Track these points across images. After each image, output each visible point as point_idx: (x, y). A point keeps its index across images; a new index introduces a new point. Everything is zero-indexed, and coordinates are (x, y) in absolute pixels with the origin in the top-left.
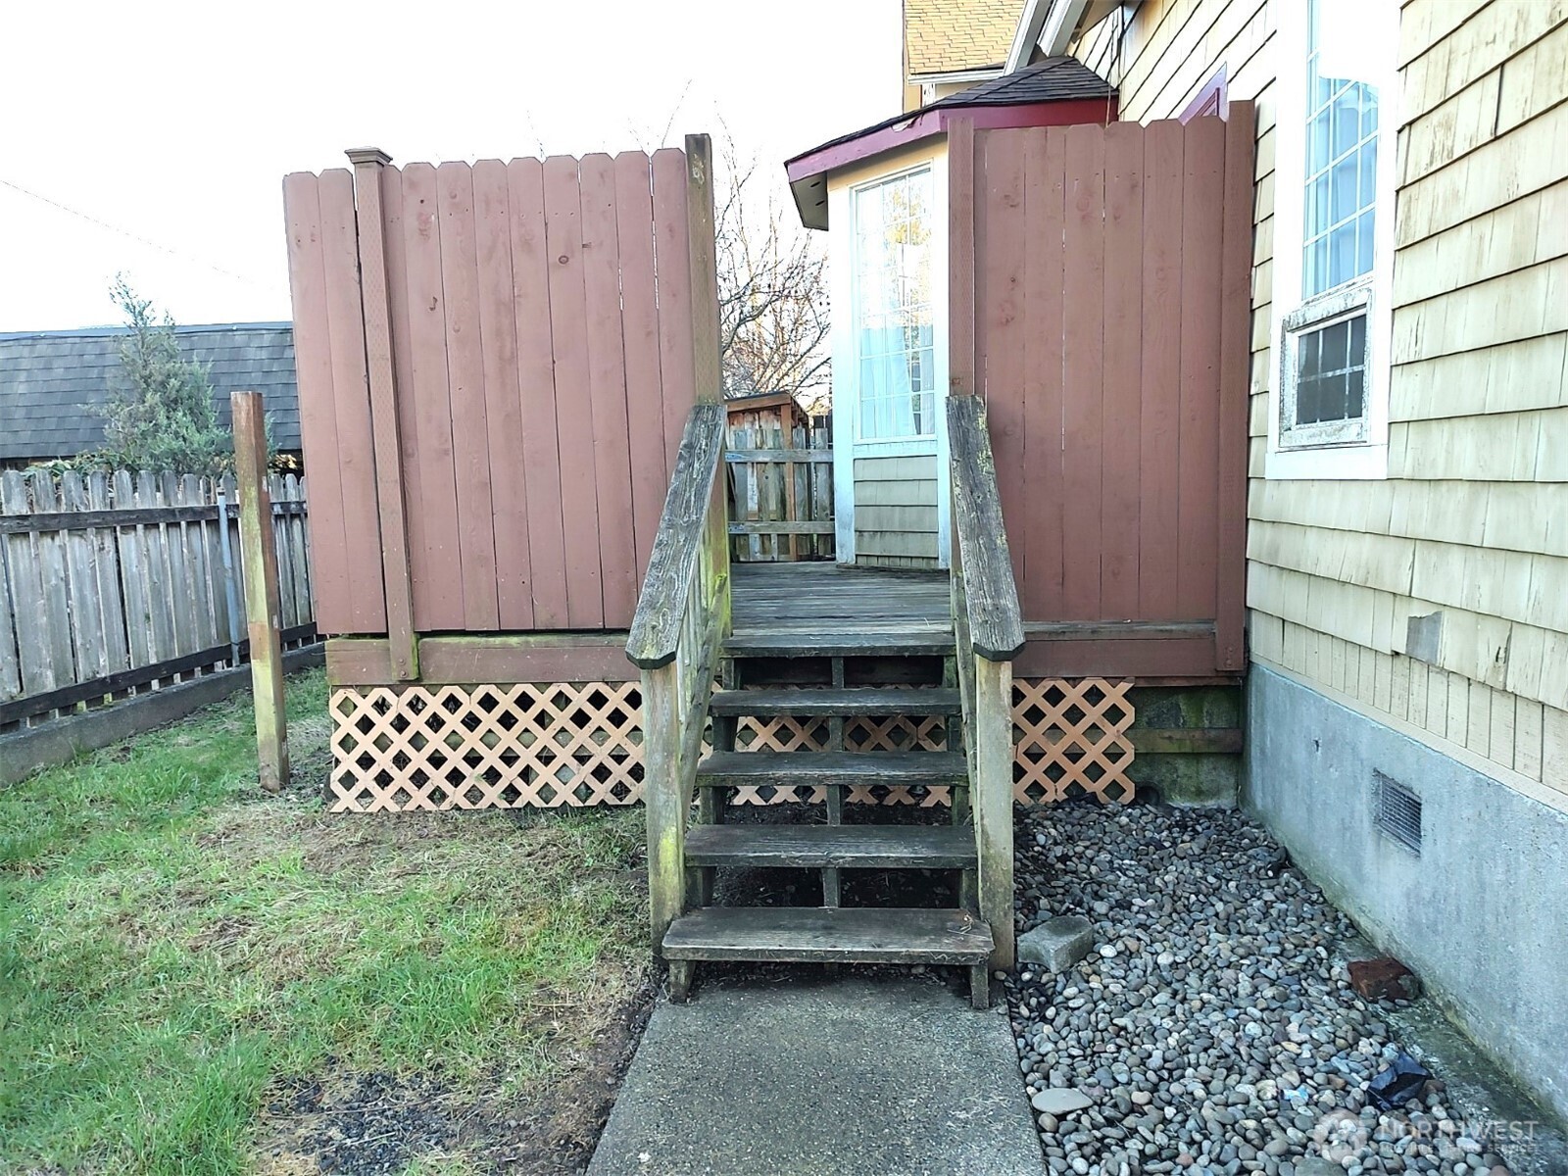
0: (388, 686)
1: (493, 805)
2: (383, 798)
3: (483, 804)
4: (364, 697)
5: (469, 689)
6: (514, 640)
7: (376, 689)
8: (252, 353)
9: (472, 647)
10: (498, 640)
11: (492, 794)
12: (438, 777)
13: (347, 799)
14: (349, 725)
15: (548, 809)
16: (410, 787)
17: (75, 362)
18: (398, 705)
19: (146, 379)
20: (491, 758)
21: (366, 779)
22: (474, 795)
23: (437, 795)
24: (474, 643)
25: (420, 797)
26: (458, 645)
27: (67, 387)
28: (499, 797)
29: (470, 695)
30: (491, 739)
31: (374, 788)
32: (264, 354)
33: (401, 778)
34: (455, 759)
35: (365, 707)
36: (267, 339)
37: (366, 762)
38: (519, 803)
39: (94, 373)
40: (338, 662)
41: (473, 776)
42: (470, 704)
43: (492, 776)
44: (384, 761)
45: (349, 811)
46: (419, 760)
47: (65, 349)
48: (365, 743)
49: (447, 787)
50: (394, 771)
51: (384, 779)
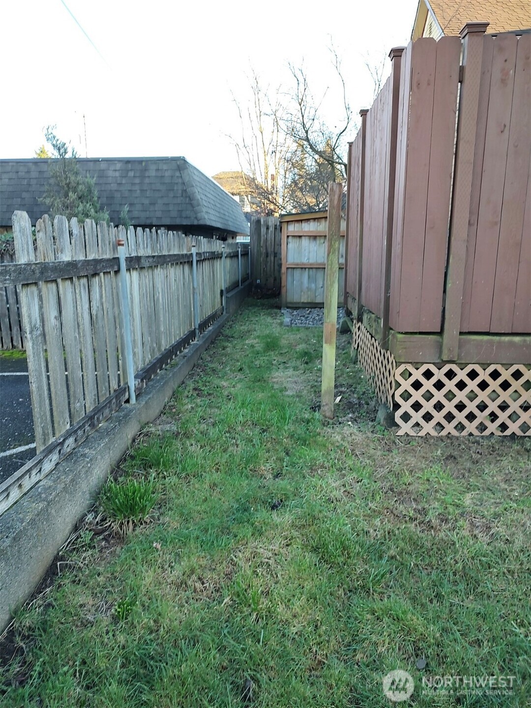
0: (433, 363)
1: (492, 434)
2: (428, 428)
3: (487, 433)
4: (417, 369)
5: (485, 366)
6: (517, 339)
7: (425, 365)
8: (111, 173)
9: (491, 343)
10: (506, 339)
11: (492, 427)
12: (460, 417)
13: (405, 428)
14: (406, 385)
15: (526, 437)
16: (444, 422)
17: (14, 176)
18: (439, 375)
19: (68, 185)
20: (493, 407)
21: (417, 417)
22: (482, 427)
23: (460, 427)
24: (492, 340)
25: (450, 428)
26: (481, 341)
27: (11, 189)
28: (497, 429)
29: (484, 370)
30: (494, 395)
31: (422, 422)
32: (117, 174)
33: (438, 417)
34: (471, 407)
35: (418, 375)
36: (118, 166)
37: (417, 406)
38: (508, 433)
39: (25, 182)
40: (405, 348)
41: (482, 417)
42: (484, 375)
43: (493, 417)
44: (428, 406)
45: (407, 435)
46: (449, 407)
47: (9, 168)
48: (417, 396)
49: (466, 422)
50: (434, 412)
51: (428, 417)
